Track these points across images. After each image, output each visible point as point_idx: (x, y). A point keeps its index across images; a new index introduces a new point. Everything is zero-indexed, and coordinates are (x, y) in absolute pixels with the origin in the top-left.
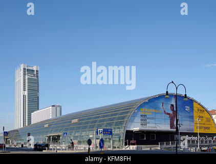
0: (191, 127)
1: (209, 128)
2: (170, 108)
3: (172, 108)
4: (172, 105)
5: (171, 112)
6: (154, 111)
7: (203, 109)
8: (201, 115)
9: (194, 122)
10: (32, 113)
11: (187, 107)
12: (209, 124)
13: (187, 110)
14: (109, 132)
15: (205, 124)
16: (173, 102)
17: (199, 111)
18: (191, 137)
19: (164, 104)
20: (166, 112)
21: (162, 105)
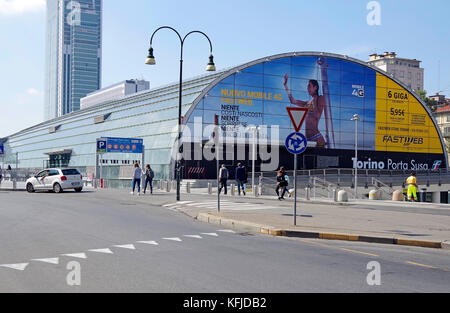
0: (368, 138)
1: (421, 140)
2: (306, 89)
3: (313, 90)
4: (314, 83)
5: (310, 100)
6: (260, 95)
7: (405, 92)
8: (398, 107)
9: (377, 125)
10: (82, 99)
11: (358, 87)
12: (421, 131)
13: (356, 94)
14: (134, 147)
15: (408, 130)
16: (316, 74)
17: (393, 98)
18: (365, 163)
19: (289, 80)
20: (296, 98)
21: (283, 80)
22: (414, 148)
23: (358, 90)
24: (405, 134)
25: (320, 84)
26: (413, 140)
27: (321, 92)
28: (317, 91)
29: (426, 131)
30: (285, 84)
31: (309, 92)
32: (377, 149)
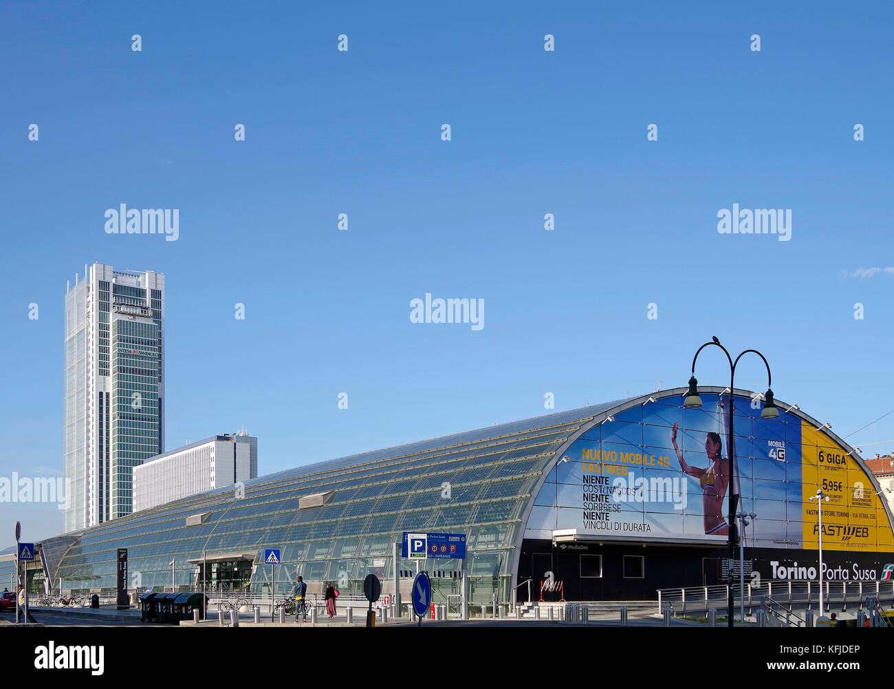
0: (793, 528)
1: (865, 531)
2: (703, 448)
3: (714, 448)
4: (714, 437)
5: (708, 465)
6: (637, 458)
7: (842, 453)
9: (805, 507)
10: (135, 469)
11: (777, 444)
12: (865, 516)
13: (774, 456)
14: (453, 547)
15: (847, 515)
16: (718, 425)
17: (825, 463)
18: (790, 570)
19: (679, 433)
20: (690, 464)
21: (671, 435)
22: (857, 545)
23: (777, 450)
24: (843, 521)
25: (724, 440)
26: (856, 531)
27: (725, 453)
28: (719, 450)
29: (873, 517)
30: (674, 440)
31: (708, 453)
32: (805, 547)
